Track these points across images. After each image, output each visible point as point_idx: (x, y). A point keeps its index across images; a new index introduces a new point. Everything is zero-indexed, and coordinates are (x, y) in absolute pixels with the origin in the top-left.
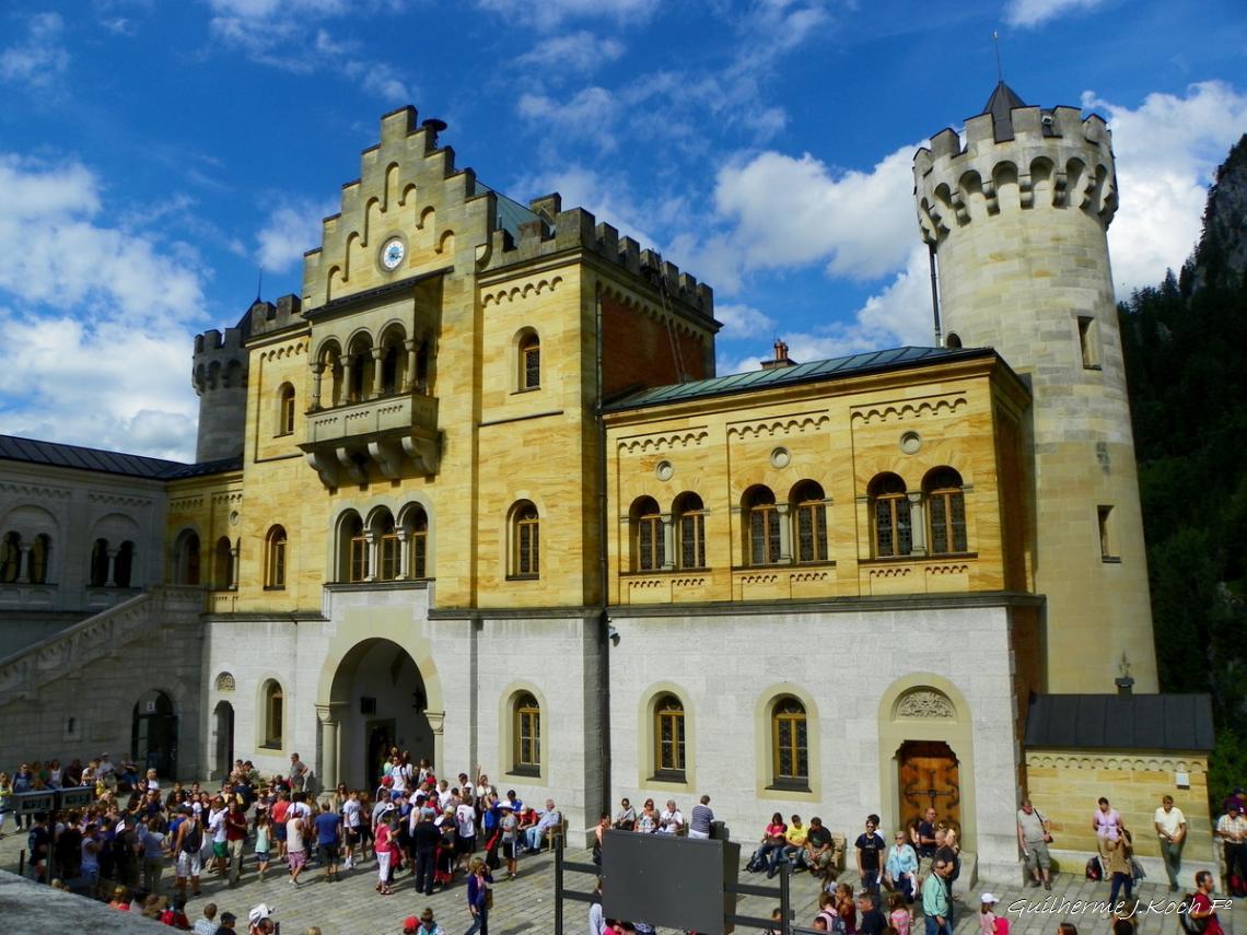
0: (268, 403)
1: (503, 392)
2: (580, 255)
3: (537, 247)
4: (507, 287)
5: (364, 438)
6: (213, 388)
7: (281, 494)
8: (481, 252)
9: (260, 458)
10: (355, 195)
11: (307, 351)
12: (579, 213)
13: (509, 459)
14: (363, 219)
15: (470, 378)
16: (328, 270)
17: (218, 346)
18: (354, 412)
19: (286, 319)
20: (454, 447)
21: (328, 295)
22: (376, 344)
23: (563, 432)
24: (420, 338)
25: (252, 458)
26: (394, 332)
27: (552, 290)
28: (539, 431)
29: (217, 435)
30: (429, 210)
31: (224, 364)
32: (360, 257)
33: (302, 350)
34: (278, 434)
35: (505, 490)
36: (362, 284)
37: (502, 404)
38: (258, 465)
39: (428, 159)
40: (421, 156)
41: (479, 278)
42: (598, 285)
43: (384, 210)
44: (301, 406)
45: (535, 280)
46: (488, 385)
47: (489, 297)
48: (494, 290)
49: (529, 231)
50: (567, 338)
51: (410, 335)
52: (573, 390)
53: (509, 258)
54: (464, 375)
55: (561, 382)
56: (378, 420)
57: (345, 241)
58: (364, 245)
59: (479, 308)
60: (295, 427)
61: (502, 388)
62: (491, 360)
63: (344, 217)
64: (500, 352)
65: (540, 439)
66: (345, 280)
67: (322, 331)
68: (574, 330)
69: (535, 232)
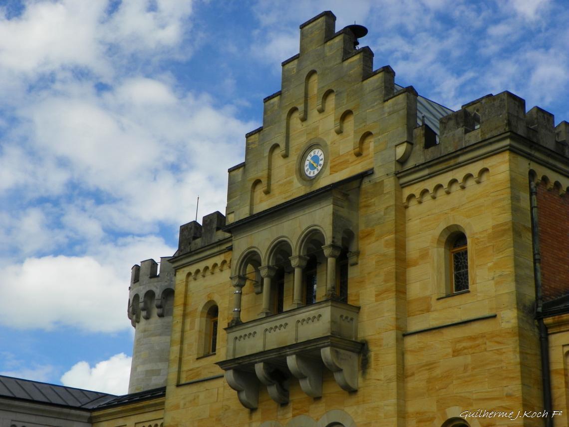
0: (192, 323)
1: (429, 298)
2: (507, 142)
3: (460, 139)
4: (430, 185)
5: (282, 351)
6: (147, 318)
7: (202, 420)
8: (401, 151)
9: (183, 381)
10: (276, 107)
11: (230, 267)
12: (505, 97)
13: (438, 372)
14: (284, 130)
15: (392, 284)
16: (250, 184)
17: (153, 275)
18: (273, 325)
19: (211, 238)
20: (377, 360)
21: (251, 209)
22: (295, 253)
23: (499, 339)
24: (339, 243)
25: (175, 382)
26: (313, 239)
27: (478, 182)
28: (472, 338)
29: (149, 367)
30: (347, 114)
31: (158, 292)
32: (282, 168)
33: (225, 267)
34: (201, 354)
35: (434, 408)
36: (284, 196)
37: (428, 310)
38: (180, 389)
39: (346, 63)
40: (339, 61)
41: (399, 178)
42: (532, 174)
43: (304, 119)
44: (222, 323)
45: (459, 174)
46: (415, 290)
47: (411, 196)
48: (416, 189)
49: (451, 123)
50: (497, 233)
51: (328, 241)
52: (507, 291)
53: (432, 153)
54: (386, 281)
55: (493, 282)
56: (297, 331)
57: (266, 154)
58: (286, 156)
59: (402, 209)
60: (217, 347)
61: (428, 293)
62: (415, 264)
63: (266, 130)
64: (424, 255)
65: (471, 347)
66: (267, 192)
67: (242, 244)
68: (506, 224)
69: (458, 124)
